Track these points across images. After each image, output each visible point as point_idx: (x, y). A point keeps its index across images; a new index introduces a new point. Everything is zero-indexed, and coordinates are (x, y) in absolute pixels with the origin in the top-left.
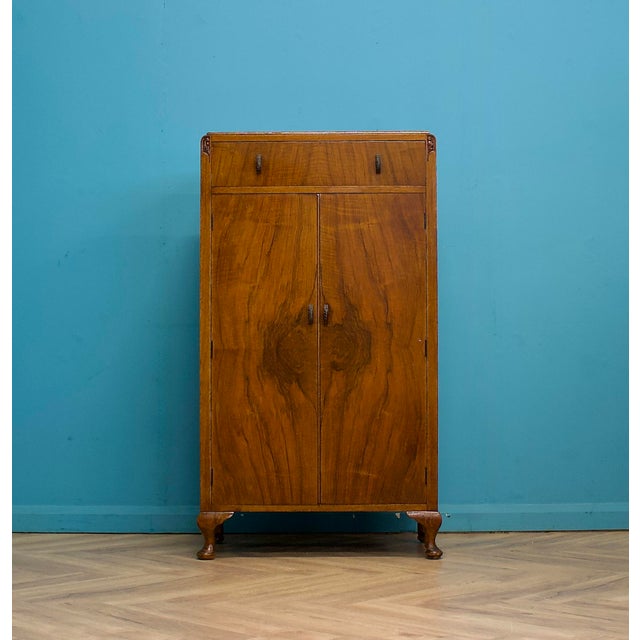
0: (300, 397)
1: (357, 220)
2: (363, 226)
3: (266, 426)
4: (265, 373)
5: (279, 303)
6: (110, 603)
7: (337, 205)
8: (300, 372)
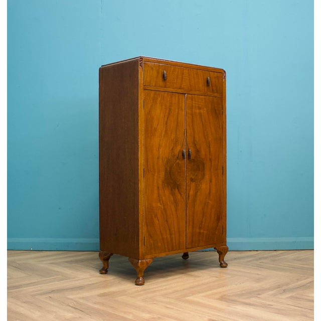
0: (179, 197)
1: (199, 108)
2: (202, 111)
3: (166, 211)
4: (165, 184)
5: (171, 148)
6: (70, 297)
7: (192, 100)
8: (178, 183)
